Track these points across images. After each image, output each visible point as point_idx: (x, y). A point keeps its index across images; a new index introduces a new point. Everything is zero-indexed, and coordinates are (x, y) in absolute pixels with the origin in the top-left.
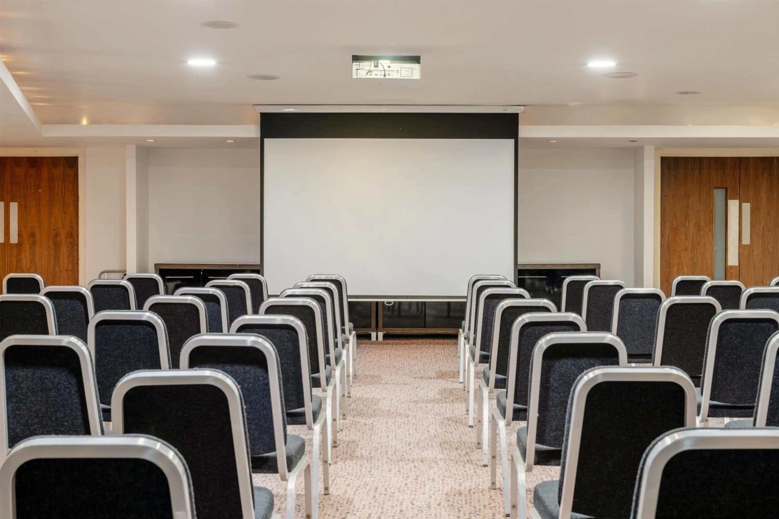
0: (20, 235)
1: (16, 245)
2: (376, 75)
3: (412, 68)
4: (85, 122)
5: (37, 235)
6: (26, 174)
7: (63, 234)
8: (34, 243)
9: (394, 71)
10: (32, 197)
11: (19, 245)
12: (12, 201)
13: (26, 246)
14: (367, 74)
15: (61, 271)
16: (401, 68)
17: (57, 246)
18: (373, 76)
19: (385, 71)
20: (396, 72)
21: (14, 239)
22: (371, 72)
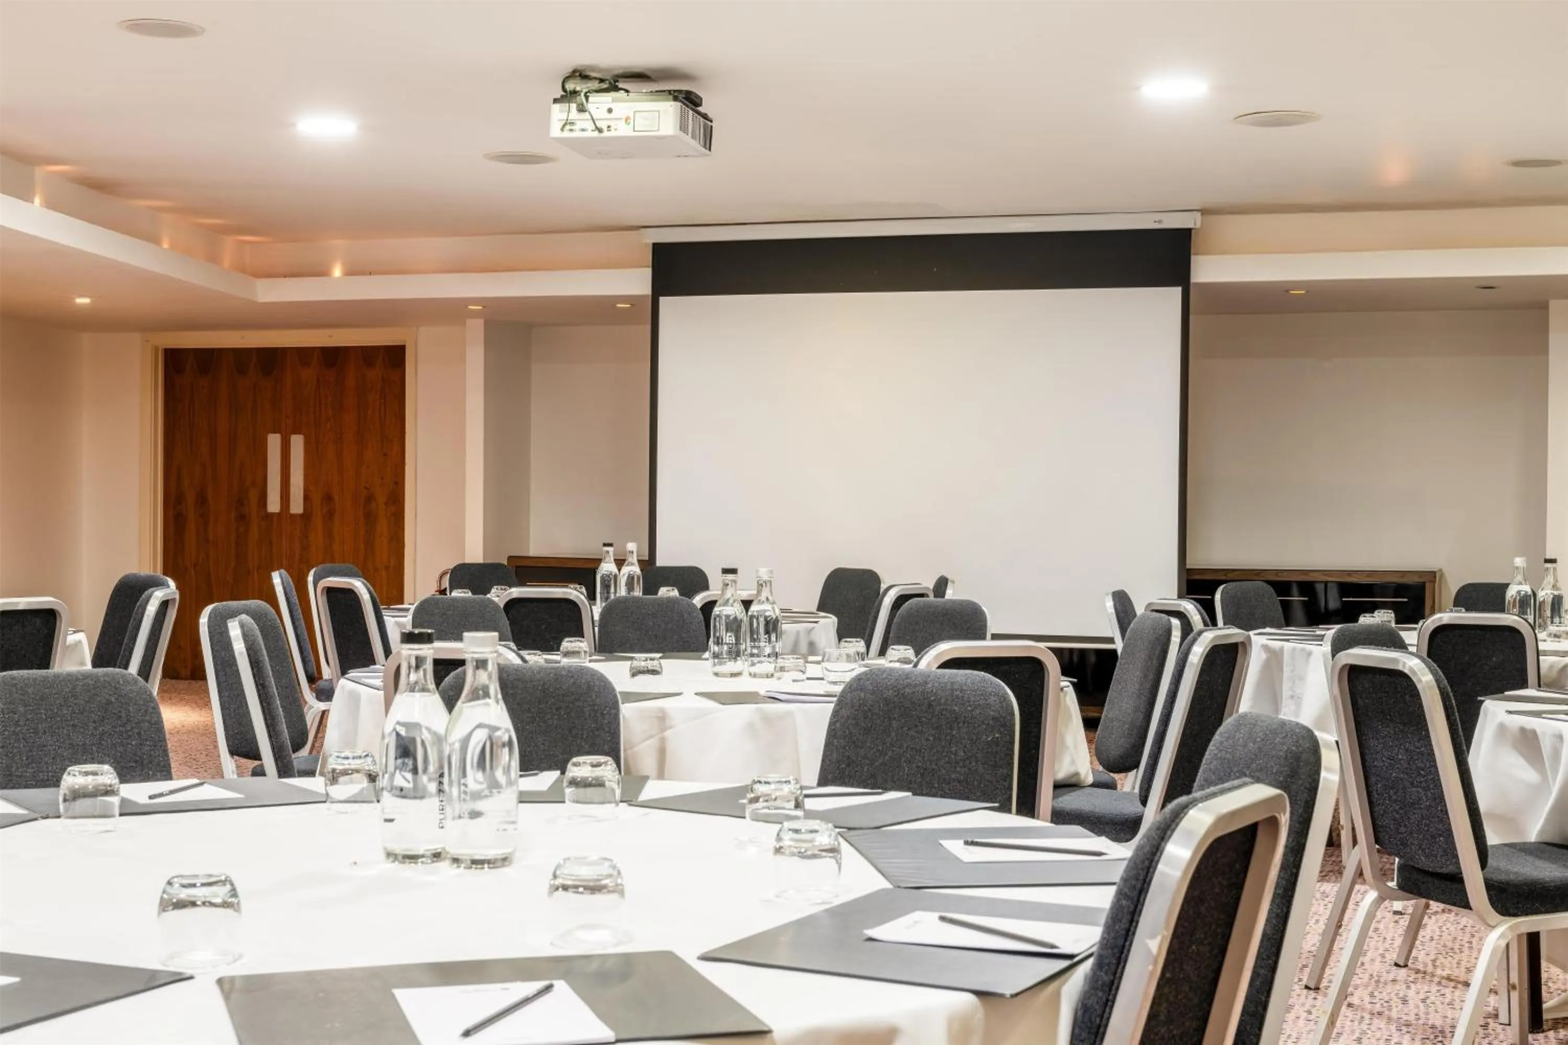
0: (307, 498)
1: (301, 516)
2: (583, 130)
3: (659, 111)
4: (337, 272)
5: (336, 498)
6: (318, 381)
7: (381, 498)
8: (330, 514)
9: (621, 119)
10: (328, 426)
11: (306, 516)
12: (295, 433)
13: (318, 521)
14: (562, 129)
15: (376, 570)
16: (635, 112)
17: (370, 518)
18: (577, 134)
19: (593, 119)
20: (624, 121)
21: (297, 507)
22: (572, 124)
